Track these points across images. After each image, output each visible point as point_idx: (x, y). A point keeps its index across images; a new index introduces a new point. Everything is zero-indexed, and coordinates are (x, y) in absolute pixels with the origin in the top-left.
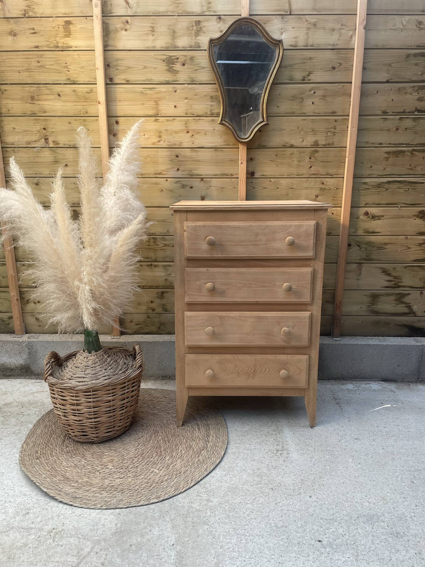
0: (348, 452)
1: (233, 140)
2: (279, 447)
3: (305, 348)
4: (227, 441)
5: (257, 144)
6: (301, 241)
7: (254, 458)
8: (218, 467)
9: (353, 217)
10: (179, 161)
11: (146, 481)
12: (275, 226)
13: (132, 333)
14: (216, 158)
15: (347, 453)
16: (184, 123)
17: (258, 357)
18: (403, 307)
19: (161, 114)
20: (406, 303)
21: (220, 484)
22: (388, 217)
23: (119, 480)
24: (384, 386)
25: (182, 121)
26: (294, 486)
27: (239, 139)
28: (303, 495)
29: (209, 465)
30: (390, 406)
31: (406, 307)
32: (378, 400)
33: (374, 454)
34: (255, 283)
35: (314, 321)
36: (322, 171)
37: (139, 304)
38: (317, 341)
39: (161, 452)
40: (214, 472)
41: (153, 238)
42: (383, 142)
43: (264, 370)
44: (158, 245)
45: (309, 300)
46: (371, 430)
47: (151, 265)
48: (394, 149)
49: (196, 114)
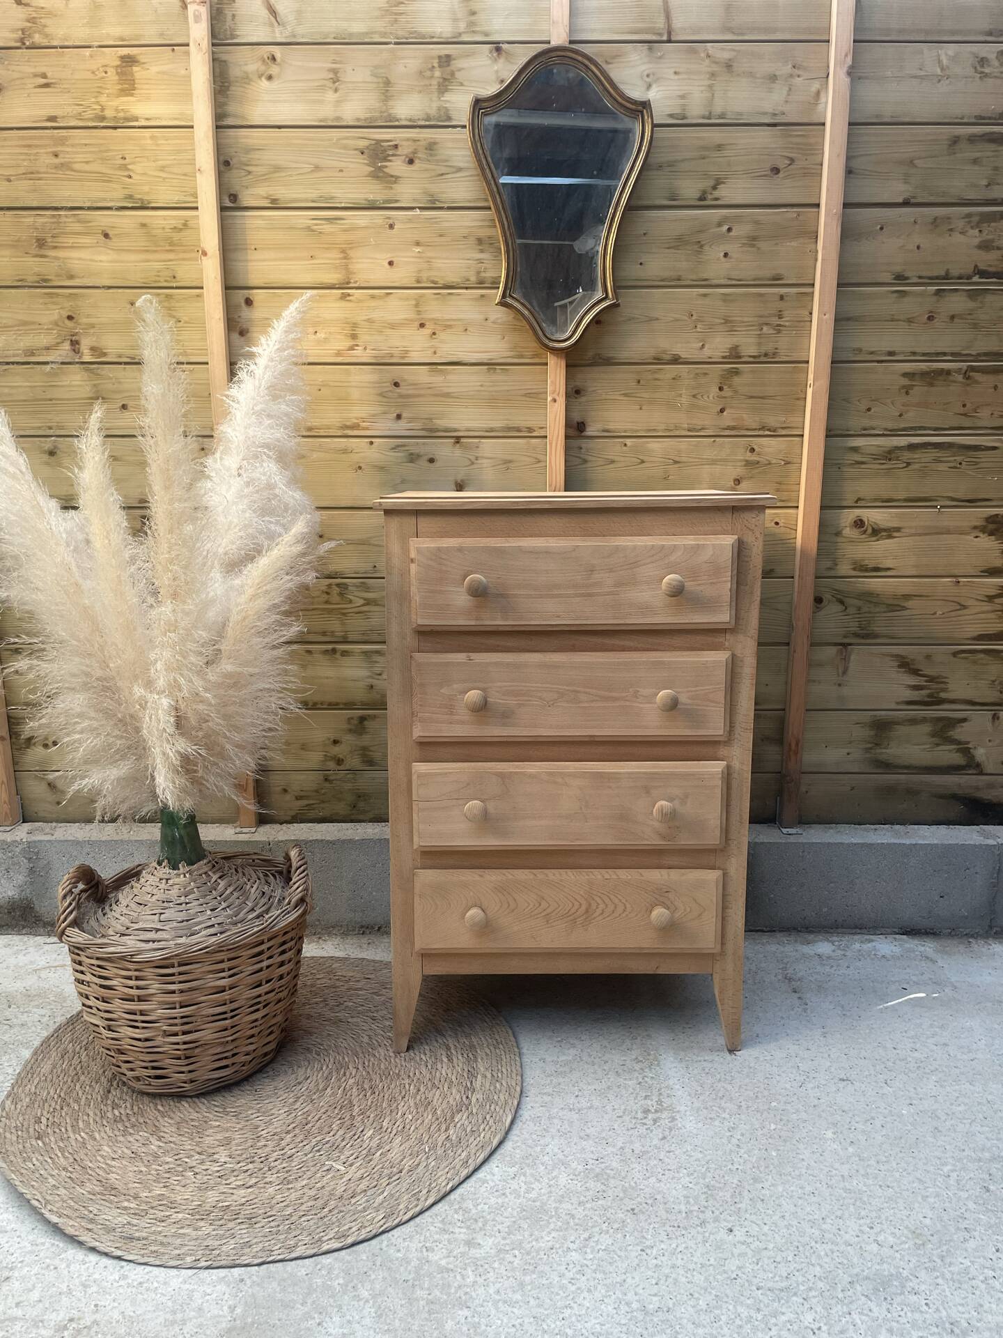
0: (824, 1115)
1: (534, 344)
2: (650, 1103)
3: (712, 851)
4: (518, 1089)
5: (590, 354)
6: (699, 585)
7: (588, 1131)
8: (497, 1156)
9: (827, 531)
10: (401, 396)
11: (312, 1193)
12: (635, 548)
13: (288, 818)
14: (491, 389)
15: (820, 1116)
16: (414, 302)
17: (598, 875)
18: (950, 751)
19: (356, 282)
20: (959, 743)
21: (500, 1201)
22: (913, 531)
23: (242, 1192)
24: (907, 945)
25: (407, 299)
26: (688, 1202)
27: (547, 342)
28: (710, 1227)
29: (473, 1151)
30: (923, 995)
31: (958, 750)
32: (894, 982)
33: (888, 1119)
34: (588, 690)
35: (735, 784)
36: (750, 420)
37: (304, 747)
38: (743, 834)
39: (352, 1117)
40: (486, 1168)
41: (338, 585)
42: (897, 349)
43: (611, 907)
44: (351, 601)
45: (721, 732)
46: (878, 1057)
47: (334, 651)
48: (923, 366)
49: (441, 282)
